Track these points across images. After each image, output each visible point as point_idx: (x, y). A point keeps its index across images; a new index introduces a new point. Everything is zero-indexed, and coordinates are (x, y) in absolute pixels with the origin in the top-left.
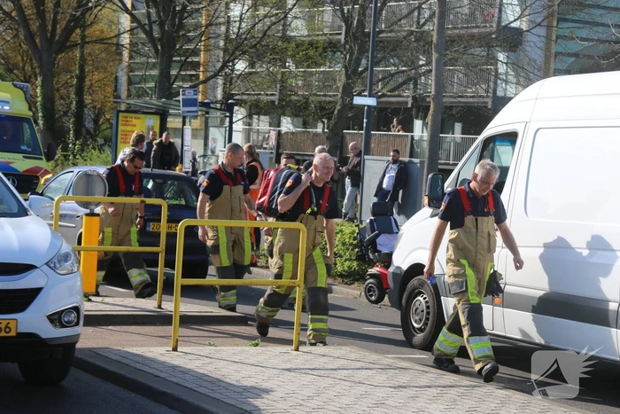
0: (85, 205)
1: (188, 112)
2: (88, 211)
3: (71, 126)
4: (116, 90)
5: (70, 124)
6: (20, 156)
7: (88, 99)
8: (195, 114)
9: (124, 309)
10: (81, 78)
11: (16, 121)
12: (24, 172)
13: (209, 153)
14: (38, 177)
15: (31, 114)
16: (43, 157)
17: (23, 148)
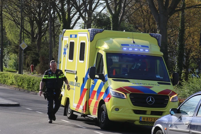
5: (176, 60)
6: (156, 82)
10: (182, 31)
11: (152, 58)
12: (159, 93)
14: (168, 97)
15: (162, 54)
16: (171, 83)
17: (158, 77)
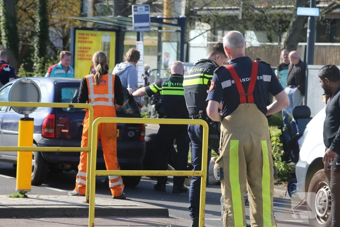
0: (21, 110)
1: (141, 27)
2: (23, 116)
3: (35, 45)
4: (82, 9)
5: (35, 43)
7: (55, 18)
8: (147, 29)
9: (55, 203)
13: (163, 67)
